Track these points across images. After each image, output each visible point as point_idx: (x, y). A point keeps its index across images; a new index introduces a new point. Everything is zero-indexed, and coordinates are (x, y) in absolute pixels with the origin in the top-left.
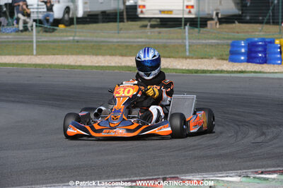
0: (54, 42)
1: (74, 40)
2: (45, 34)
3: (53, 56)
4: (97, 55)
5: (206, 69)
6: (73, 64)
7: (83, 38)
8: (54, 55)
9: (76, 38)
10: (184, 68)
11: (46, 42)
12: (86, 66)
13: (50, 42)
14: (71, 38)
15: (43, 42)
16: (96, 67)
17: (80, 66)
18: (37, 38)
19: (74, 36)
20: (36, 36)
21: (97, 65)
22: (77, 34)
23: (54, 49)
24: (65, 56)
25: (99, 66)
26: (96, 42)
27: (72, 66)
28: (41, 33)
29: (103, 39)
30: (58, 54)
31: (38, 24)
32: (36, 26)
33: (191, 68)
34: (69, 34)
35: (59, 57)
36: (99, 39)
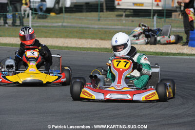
0: (47, 27)
1: (62, 25)
2: (39, 20)
3: (45, 39)
4: (80, 38)
5: (169, 52)
6: (61, 45)
7: (69, 24)
8: (46, 37)
9: (64, 24)
10: (152, 51)
11: (40, 26)
12: (71, 47)
13: (43, 27)
14: (60, 24)
15: (37, 26)
16: (80, 48)
17: (67, 47)
18: (32, 23)
19: (63, 23)
20: (32, 21)
21: (81, 46)
22: (65, 21)
23: (46, 33)
24: (55, 39)
25: (83, 48)
26: (80, 27)
27: (60, 47)
28: (36, 20)
29: (86, 26)
30: (49, 37)
31: (33, 12)
32: (32, 13)
33: (157, 51)
34: (58, 21)
35: (50, 39)
36: (83, 25)
